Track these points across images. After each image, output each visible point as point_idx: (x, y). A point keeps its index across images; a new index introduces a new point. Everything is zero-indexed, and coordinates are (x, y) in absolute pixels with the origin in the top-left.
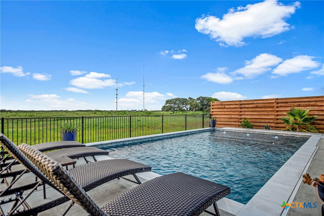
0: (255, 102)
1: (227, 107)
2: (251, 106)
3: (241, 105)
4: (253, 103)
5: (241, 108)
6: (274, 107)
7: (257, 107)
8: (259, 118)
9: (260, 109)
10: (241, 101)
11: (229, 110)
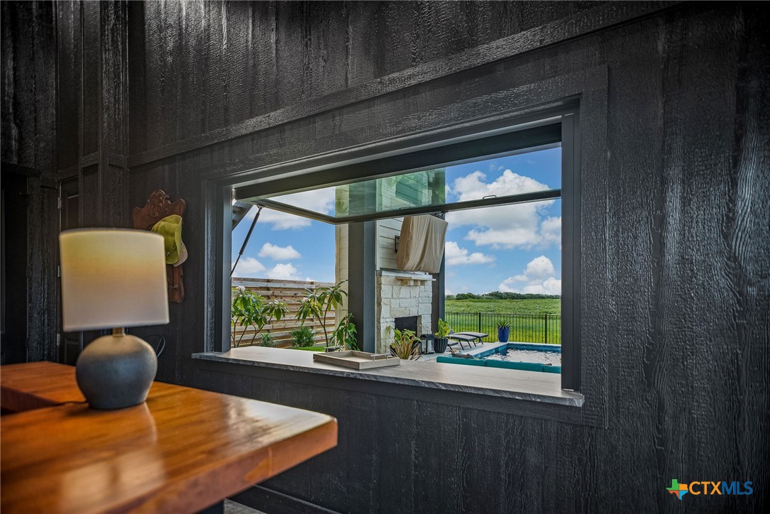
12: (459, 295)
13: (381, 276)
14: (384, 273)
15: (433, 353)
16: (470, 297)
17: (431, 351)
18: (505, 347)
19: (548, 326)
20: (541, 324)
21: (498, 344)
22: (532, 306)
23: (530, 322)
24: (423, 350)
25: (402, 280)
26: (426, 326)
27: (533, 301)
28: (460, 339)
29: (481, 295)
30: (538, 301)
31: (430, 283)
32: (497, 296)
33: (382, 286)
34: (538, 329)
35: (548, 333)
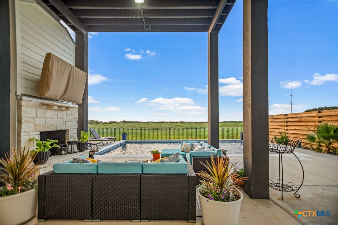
0: (298, 116)
1: (276, 120)
2: (294, 120)
3: (287, 118)
4: (296, 117)
5: (287, 122)
6: (316, 121)
7: (299, 121)
8: (302, 133)
9: (302, 124)
10: (287, 115)
11: (277, 124)
12: (110, 122)
13: (21, 99)
14: (24, 98)
15: (76, 152)
16: (114, 122)
17: (76, 151)
18: (125, 142)
19: (142, 133)
20: (140, 132)
21: (122, 141)
22: (136, 126)
23: (136, 131)
24: (69, 151)
25: (47, 105)
26: (72, 135)
27: (137, 124)
28: (102, 141)
29: (119, 121)
30: (139, 124)
31: (77, 110)
32: (124, 122)
33: (22, 107)
34: (138, 134)
35: (142, 135)
